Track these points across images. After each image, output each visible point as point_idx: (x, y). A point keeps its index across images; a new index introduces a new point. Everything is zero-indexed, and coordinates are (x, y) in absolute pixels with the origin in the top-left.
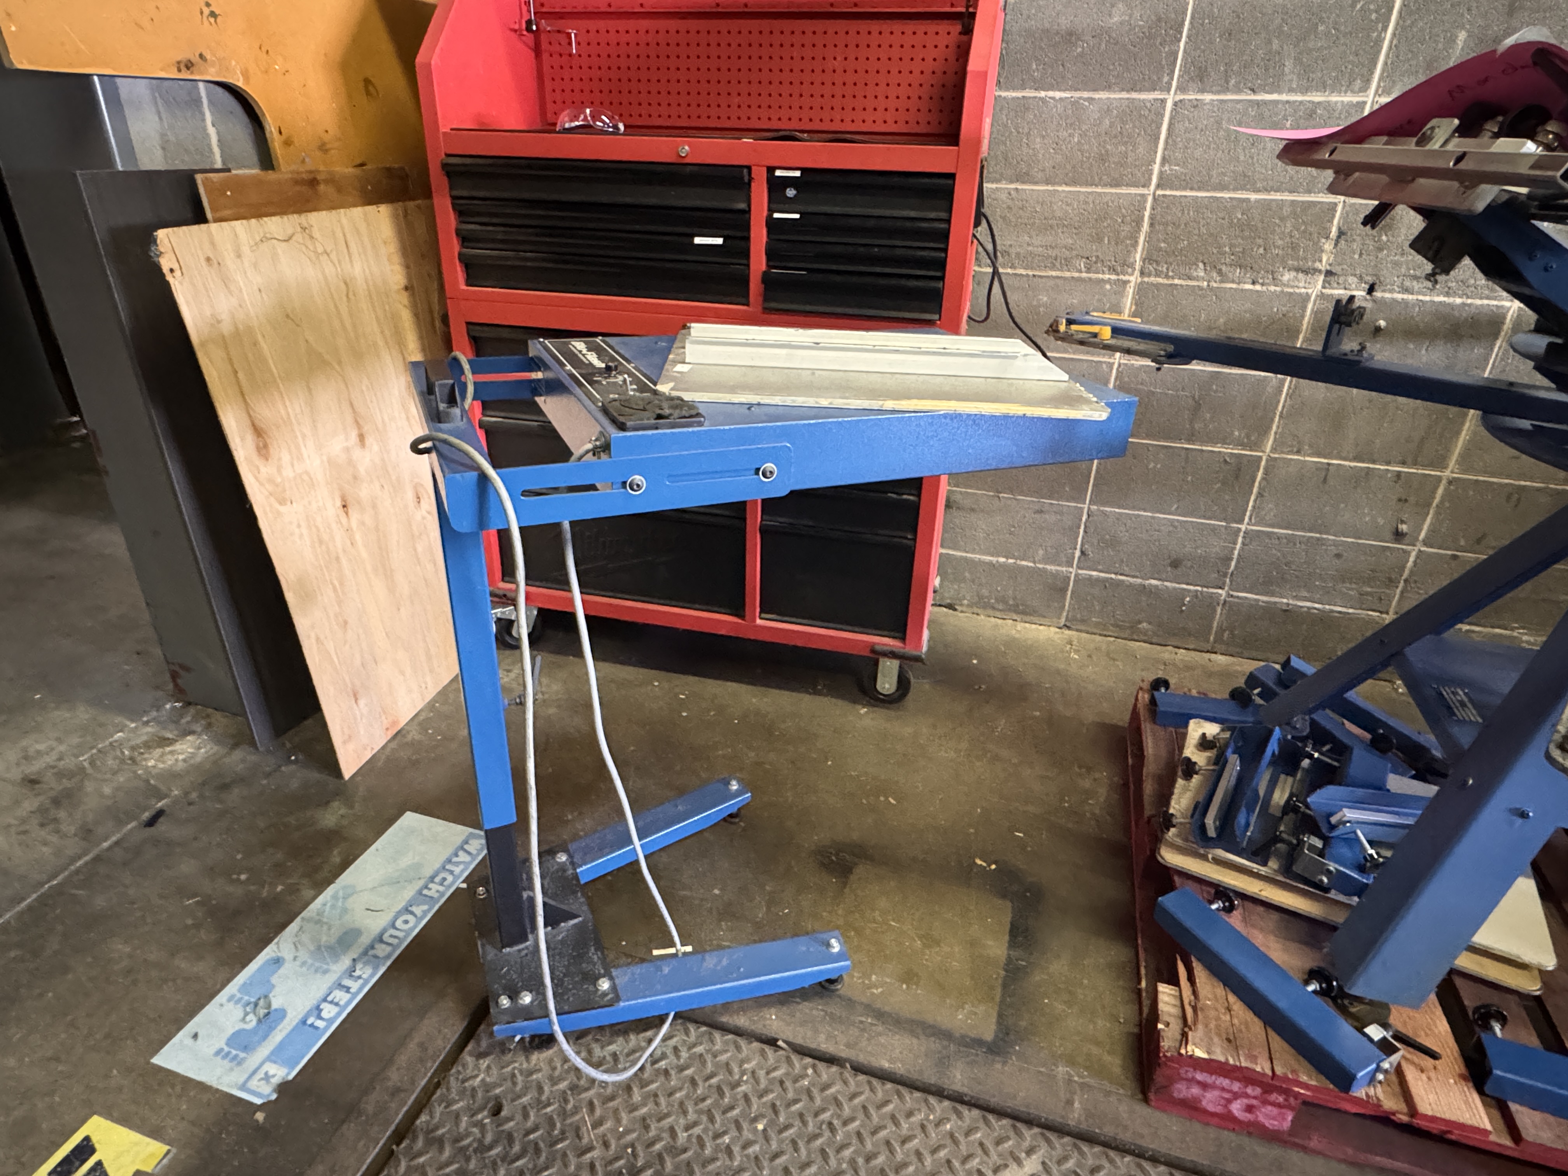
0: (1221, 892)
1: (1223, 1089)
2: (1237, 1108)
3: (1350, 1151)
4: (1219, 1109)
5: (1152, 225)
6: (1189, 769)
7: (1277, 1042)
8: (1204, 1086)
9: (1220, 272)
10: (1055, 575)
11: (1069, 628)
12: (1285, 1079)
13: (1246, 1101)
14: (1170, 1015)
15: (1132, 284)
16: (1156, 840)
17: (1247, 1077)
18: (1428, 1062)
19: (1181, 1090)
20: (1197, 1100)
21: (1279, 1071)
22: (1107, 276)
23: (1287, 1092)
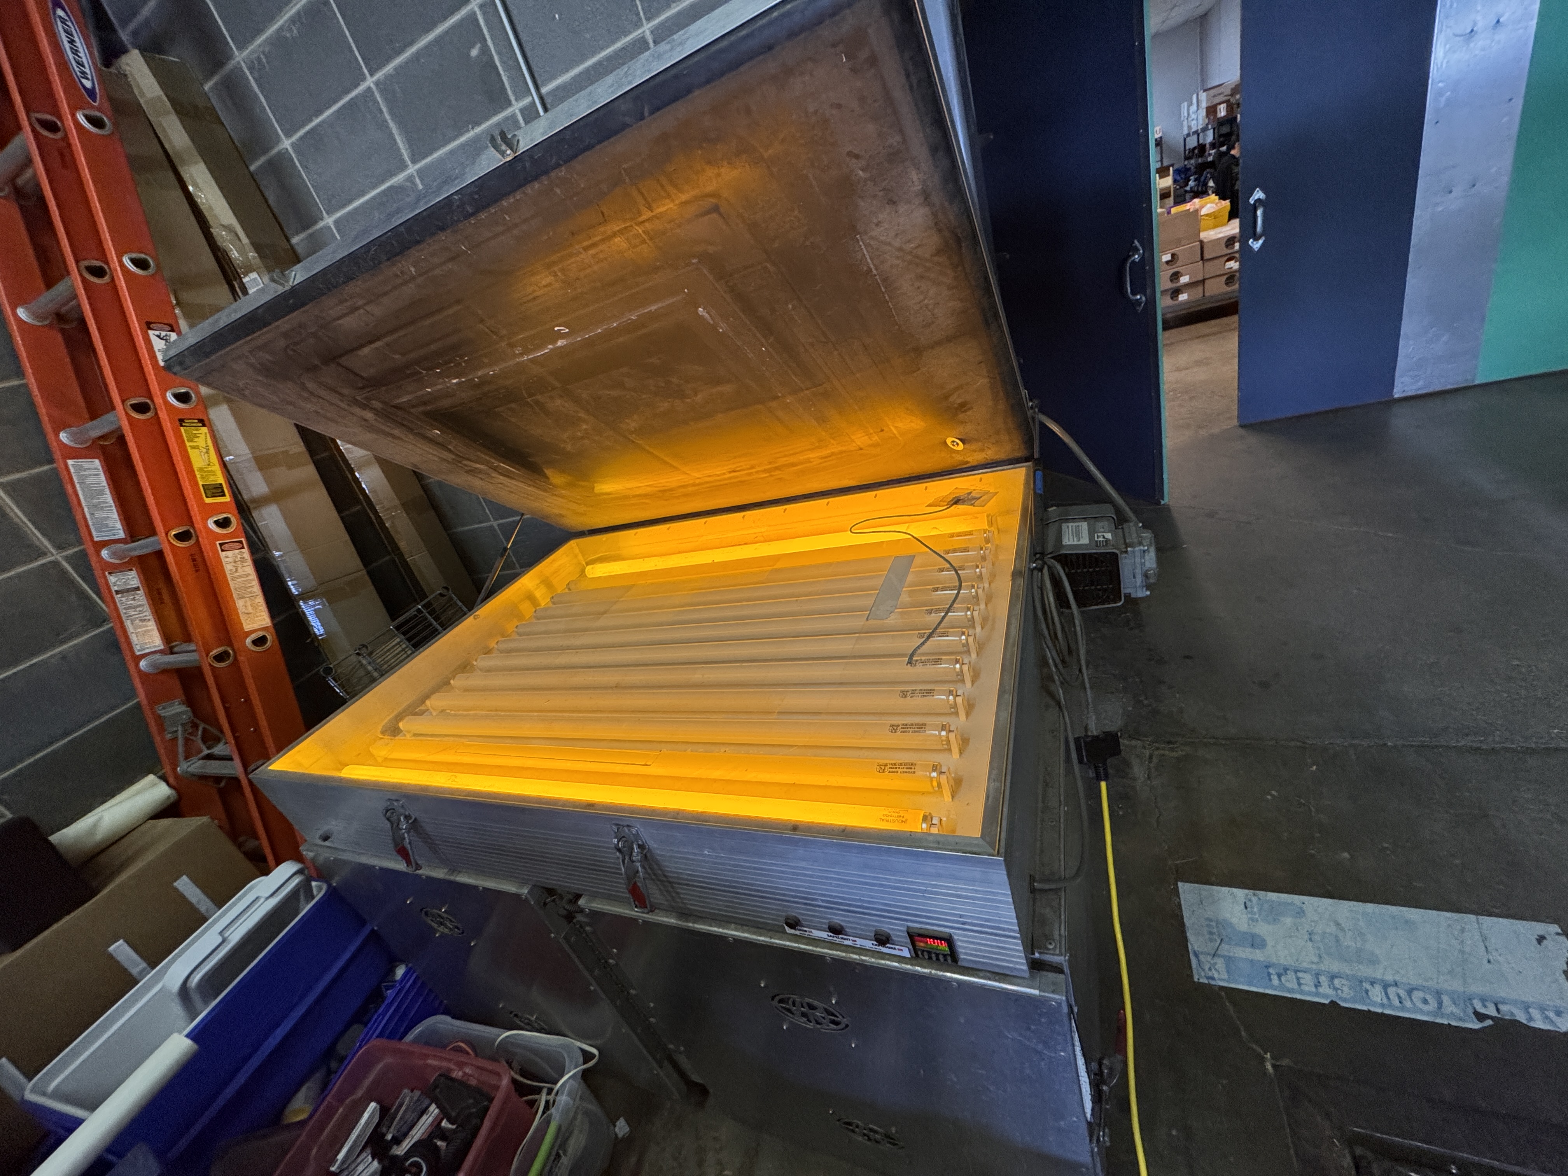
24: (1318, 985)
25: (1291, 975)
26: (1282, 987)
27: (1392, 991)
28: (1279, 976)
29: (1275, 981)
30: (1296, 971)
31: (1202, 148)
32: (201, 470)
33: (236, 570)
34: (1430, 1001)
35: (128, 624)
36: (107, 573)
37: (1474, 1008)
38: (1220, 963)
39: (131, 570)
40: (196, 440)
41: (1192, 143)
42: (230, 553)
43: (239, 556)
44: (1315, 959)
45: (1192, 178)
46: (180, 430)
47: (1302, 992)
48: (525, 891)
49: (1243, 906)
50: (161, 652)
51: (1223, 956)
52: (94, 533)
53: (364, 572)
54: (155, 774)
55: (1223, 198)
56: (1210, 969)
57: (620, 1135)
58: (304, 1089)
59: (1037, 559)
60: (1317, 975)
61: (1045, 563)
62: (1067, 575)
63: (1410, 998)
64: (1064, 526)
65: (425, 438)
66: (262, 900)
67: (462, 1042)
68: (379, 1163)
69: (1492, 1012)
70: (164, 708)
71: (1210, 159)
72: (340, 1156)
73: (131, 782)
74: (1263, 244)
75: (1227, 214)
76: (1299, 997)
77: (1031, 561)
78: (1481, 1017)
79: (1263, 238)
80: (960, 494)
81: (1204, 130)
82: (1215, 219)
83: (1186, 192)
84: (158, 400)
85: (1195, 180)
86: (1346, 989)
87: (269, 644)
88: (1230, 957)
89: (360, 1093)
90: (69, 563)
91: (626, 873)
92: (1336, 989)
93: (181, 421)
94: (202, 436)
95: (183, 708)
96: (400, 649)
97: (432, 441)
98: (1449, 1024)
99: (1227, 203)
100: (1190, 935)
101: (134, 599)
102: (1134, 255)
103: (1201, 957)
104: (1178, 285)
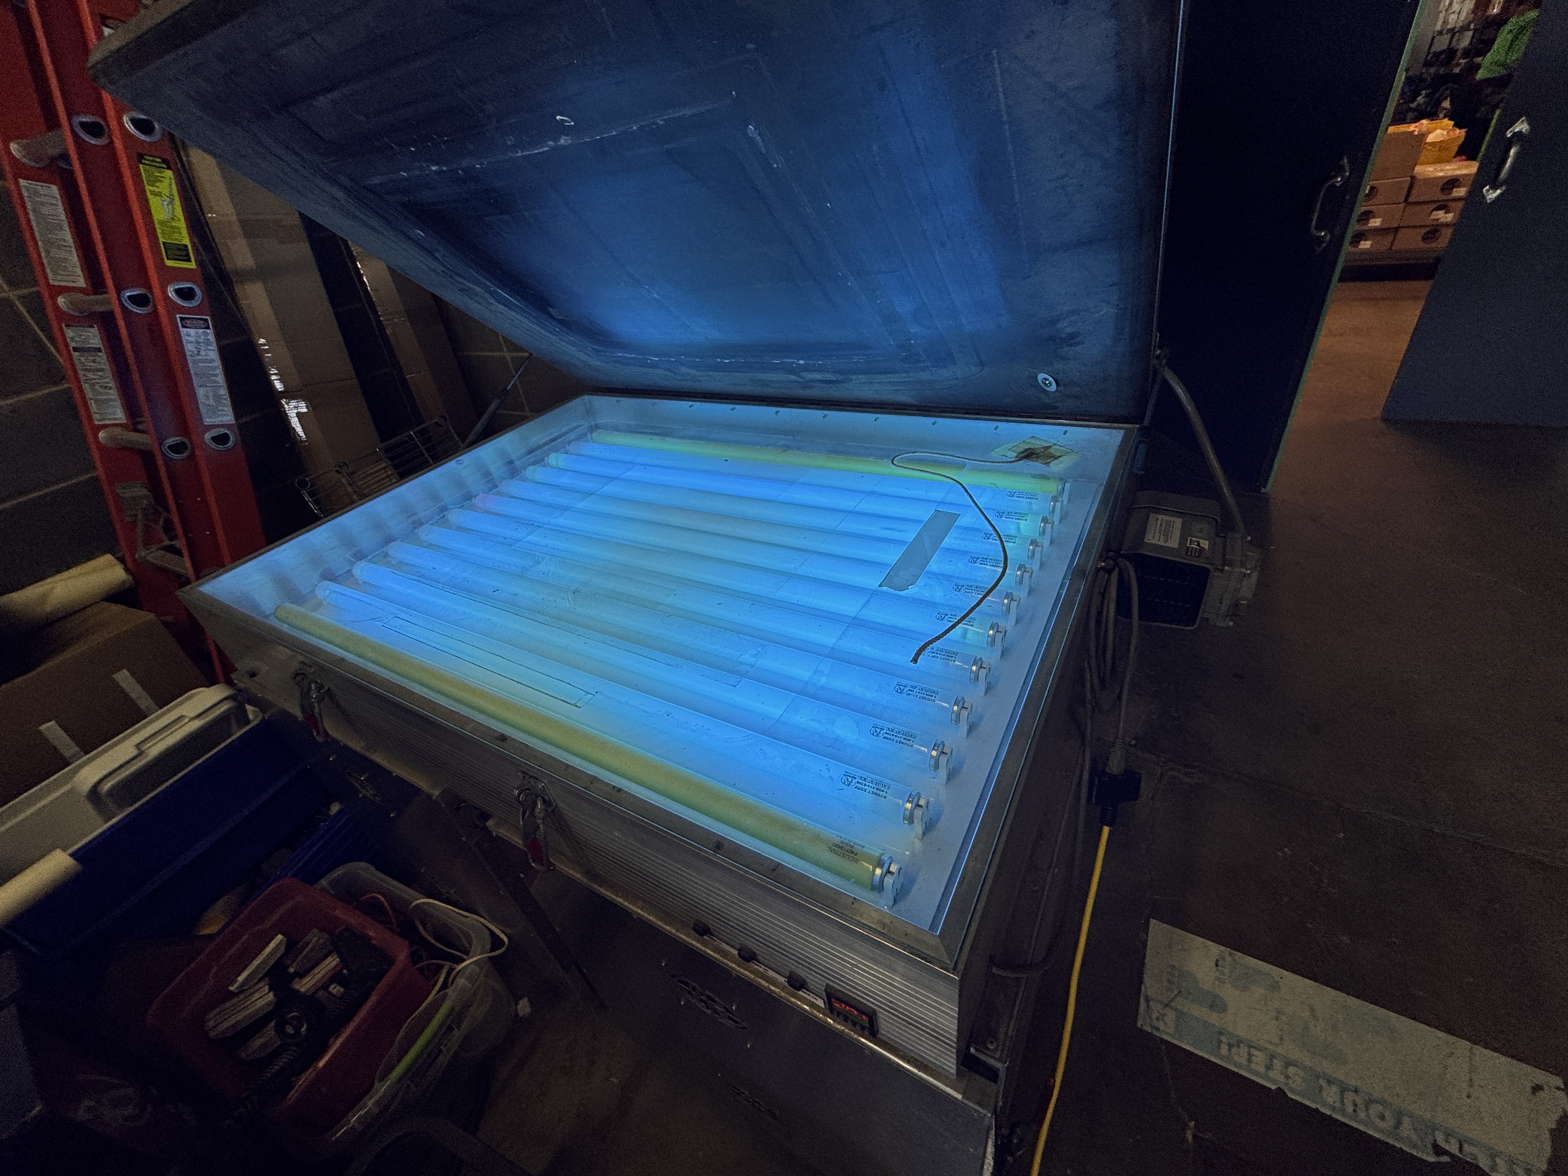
24: (1269, 1067)
25: (1244, 1050)
26: (1228, 1059)
27: (1349, 1096)
28: (1230, 1046)
29: (1224, 1050)
30: (1250, 1047)
31: (1451, 53)
32: (162, 223)
33: (198, 354)
34: (1387, 1118)
35: (86, 387)
36: (63, 325)
37: (1435, 1141)
38: (1171, 1016)
39: (92, 327)
40: (158, 184)
41: (1442, 44)
42: (192, 331)
43: (203, 337)
44: (1276, 1040)
45: (1424, 92)
46: (138, 167)
47: (1251, 1071)
48: (436, 793)
49: (1213, 964)
50: (121, 425)
51: (1176, 1010)
52: (50, 275)
53: (355, 381)
54: (113, 555)
55: (1458, 125)
56: (1158, 1019)
57: (521, 1014)
58: (220, 903)
59: (1107, 558)
60: (1272, 1057)
61: (1117, 564)
62: (1138, 579)
63: (1367, 1110)
64: (1152, 515)
65: (409, 238)
66: (186, 720)
67: (382, 895)
68: (275, 995)
69: (1454, 1149)
70: (124, 488)
71: (1457, 70)
72: (241, 979)
73: (90, 557)
74: (1498, 198)
75: (1456, 149)
76: (1243, 1072)
77: (1102, 557)
78: (1438, 1150)
79: (1504, 188)
80: (1038, 444)
81: (1465, 28)
82: (1441, 152)
83: (1410, 109)
84: (113, 124)
85: (1427, 96)
86: (1299, 1081)
87: (231, 443)
88: (1182, 1012)
89: (267, 924)
90: (22, 304)
91: (524, 826)
92: (1287, 1077)
93: (141, 157)
94: (167, 181)
95: (145, 492)
96: (385, 475)
97: (416, 242)
98: (1401, 1148)
99: (1460, 134)
100: (1147, 979)
101: (94, 361)
102: (1336, 177)
103: (1151, 1003)
104: (1365, 228)
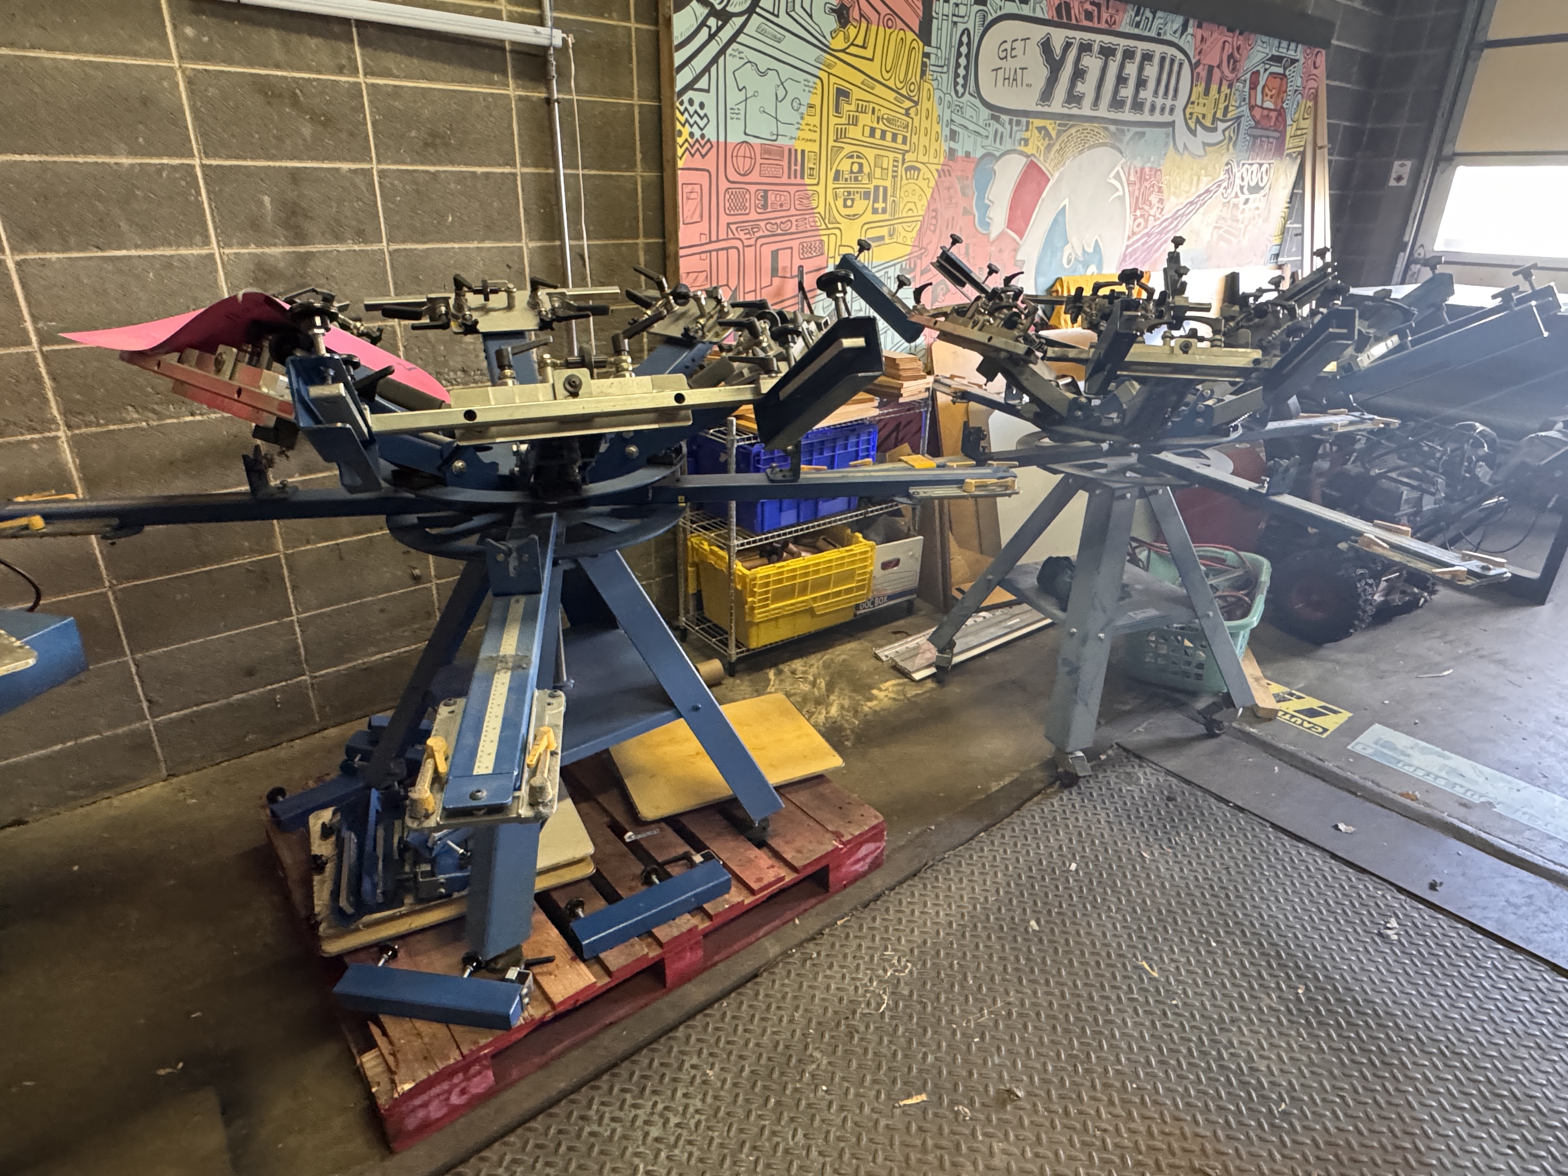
0: (382, 947)
1: (438, 1095)
2: (455, 1099)
3: (536, 1060)
4: (444, 1111)
5: (54, 379)
6: (317, 864)
7: (457, 1029)
8: (425, 1105)
9: (154, 411)
10: (133, 734)
11: (174, 776)
12: (472, 1051)
13: (457, 1090)
14: (377, 1075)
15: (64, 439)
16: (317, 939)
17: (447, 1074)
18: (550, 966)
19: (411, 1123)
20: (427, 1117)
21: (466, 1052)
22: (29, 437)
23: (478, 1060)
